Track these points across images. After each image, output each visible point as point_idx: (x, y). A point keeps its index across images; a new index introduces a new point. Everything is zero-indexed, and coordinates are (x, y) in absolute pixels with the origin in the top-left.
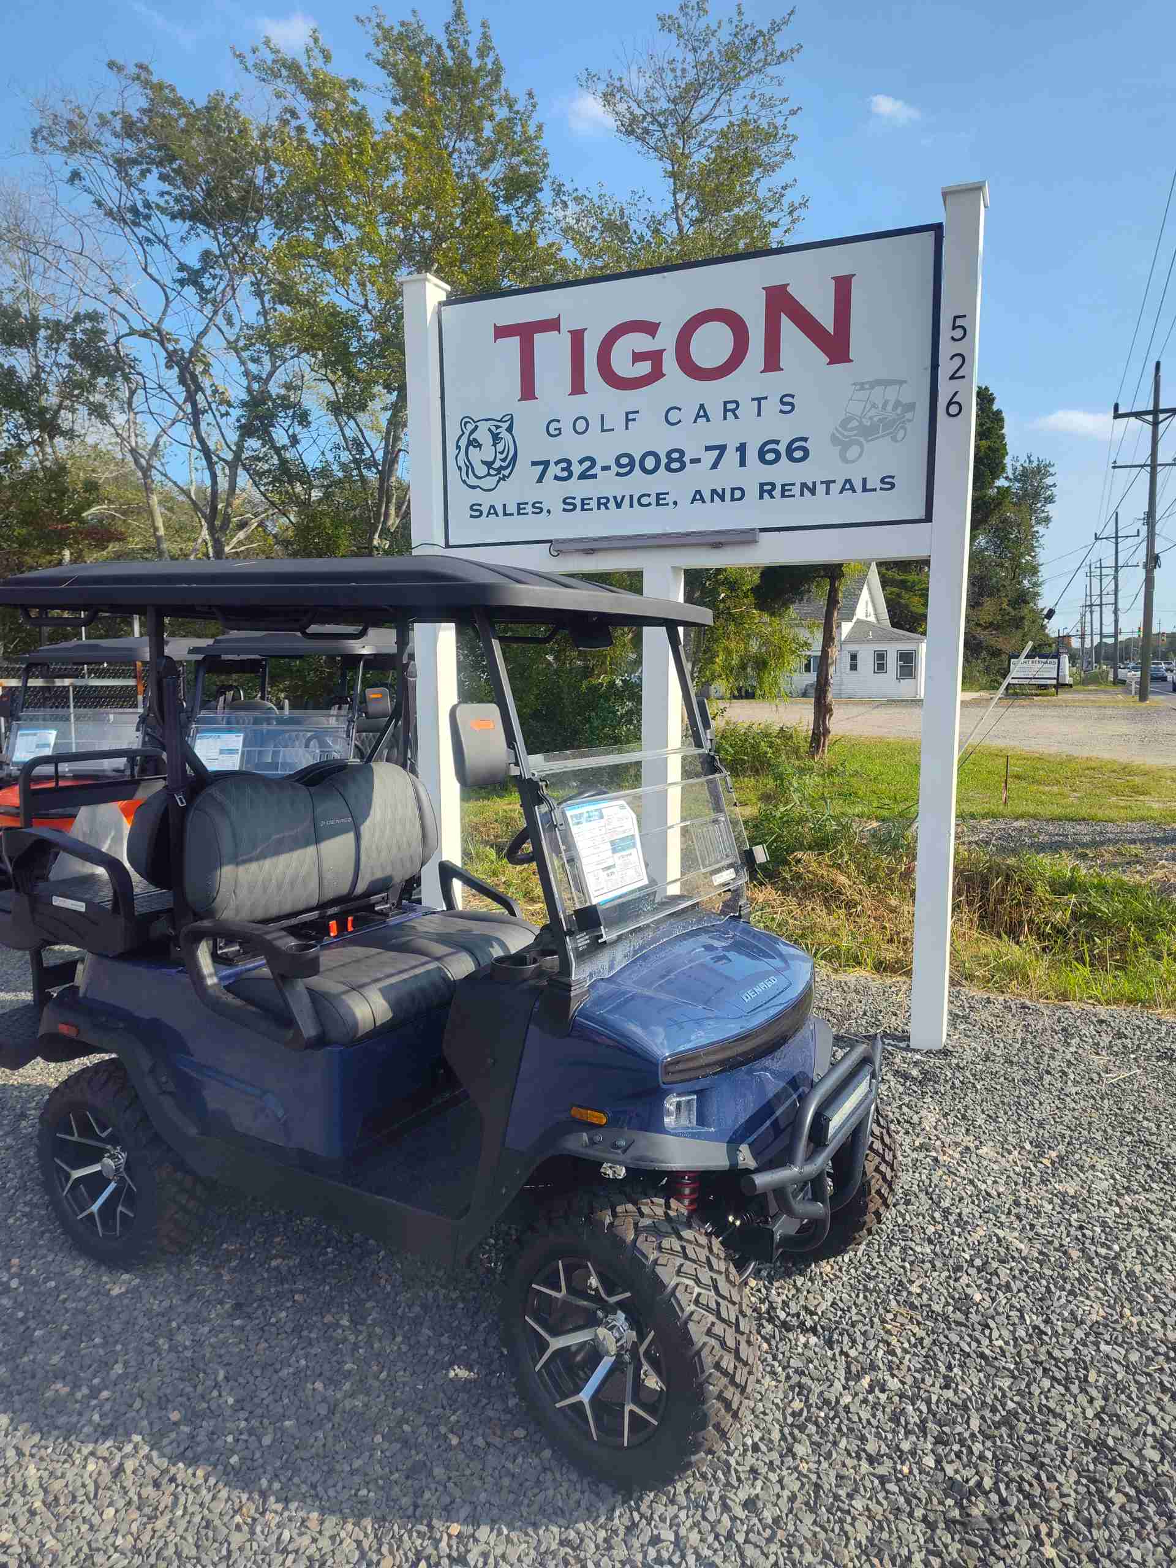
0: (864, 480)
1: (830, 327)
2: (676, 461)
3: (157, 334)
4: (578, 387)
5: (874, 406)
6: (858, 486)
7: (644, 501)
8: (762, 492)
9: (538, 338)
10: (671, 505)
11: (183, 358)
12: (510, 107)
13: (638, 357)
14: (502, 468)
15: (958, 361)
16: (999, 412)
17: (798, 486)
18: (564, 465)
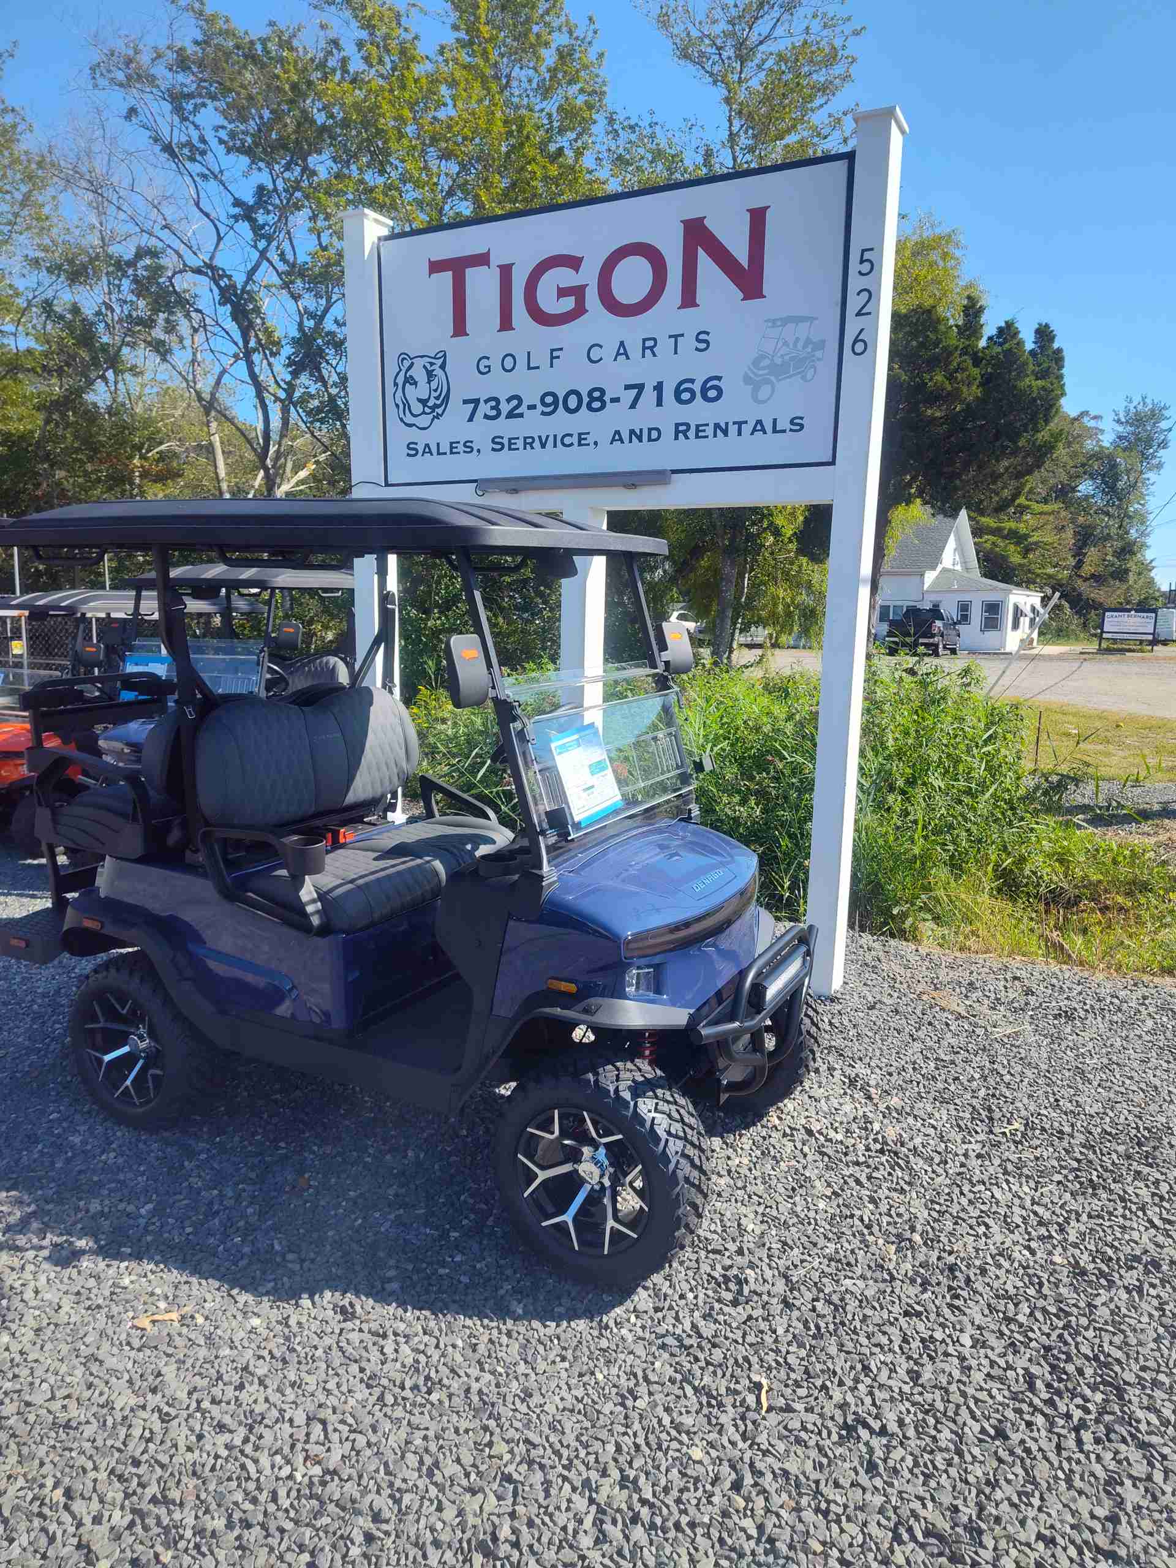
0: (775, 421)
1: (744, 261)
2: (597, 399)
3: (211, 271)
4: (506, 323)
5: (786, 344)
6: (769, 427)
7: (567, 440)
8: (677, 432)
9: (470, 272)
10: (592, 445)
11: (236, 295)
12: (570, 33)
13: (562, 292)
14: (436, 406)
15: (865, 295)
16: (1059, 351)
17: (712, 426)
18: (493, 403)
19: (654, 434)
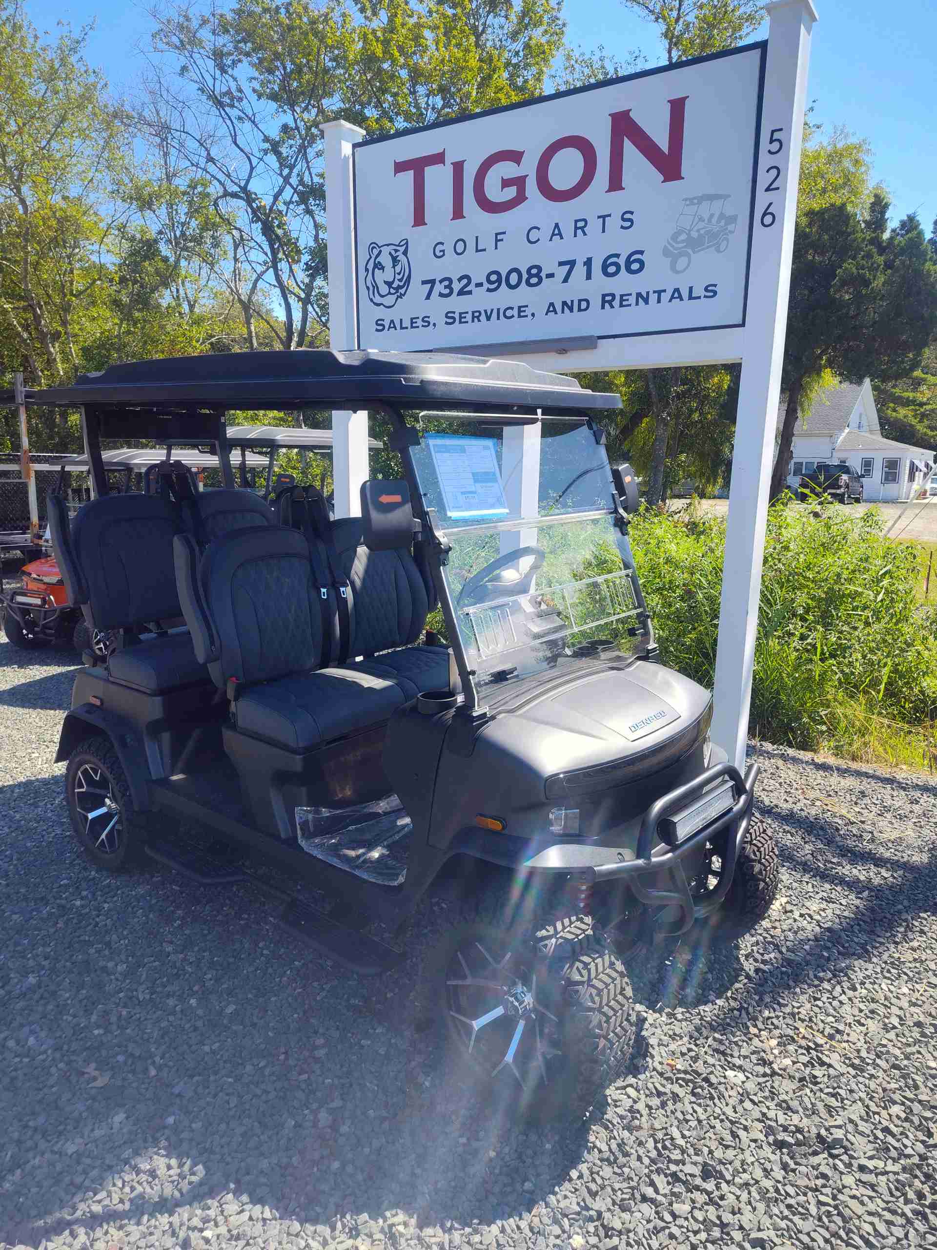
0: (691, 289)
1: (665, 147)
2: (535, 276)
3: (246, 195)
4: (458, 213)
5: (701, 219)
6: (685, 295)
7: (509, 313)
8: (604, 302)
9: (428, 170)
10: (530, 317)
11: (265, 214)
13: (506, 183)
14: (399, 287)
15: (775, 172)
17: (634, 296)
18: (446, 283)
19: (584, 305)
